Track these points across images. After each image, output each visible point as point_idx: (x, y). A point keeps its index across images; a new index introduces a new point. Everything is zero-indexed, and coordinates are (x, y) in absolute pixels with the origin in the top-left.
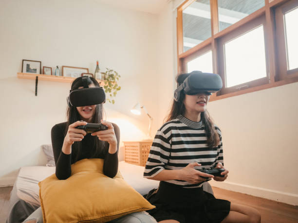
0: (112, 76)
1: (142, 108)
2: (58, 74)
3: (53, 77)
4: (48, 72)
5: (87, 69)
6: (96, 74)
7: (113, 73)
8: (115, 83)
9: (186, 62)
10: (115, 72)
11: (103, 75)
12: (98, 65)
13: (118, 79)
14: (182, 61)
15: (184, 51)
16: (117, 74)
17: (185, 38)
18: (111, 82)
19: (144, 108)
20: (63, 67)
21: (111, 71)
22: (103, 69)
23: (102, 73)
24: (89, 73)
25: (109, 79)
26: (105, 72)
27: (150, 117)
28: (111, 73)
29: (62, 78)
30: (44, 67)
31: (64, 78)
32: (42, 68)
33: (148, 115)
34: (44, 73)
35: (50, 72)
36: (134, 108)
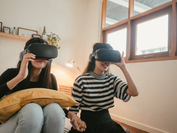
0: (54, 38)
1: (74, 62)
2: (14, 34)
3: (11, 35)
4: (7, 31)
5: (37, 32)
6: (43, 35)
7: (55, 36)
8: (56, 44)
9: (107, 34)
10: (57, 36)
11: (48, 37)
12: (44, 29)
13: (58, 40)
14: (104, 32)
15: (106, 26)
16: (58, 37)
17: (107, 18)
18: (54, 42)
19: (75, 63)
20: (19, 28)
21: (54, 34)
22: (48, 32)
23: (48, 35)
24: (38, 34)
25: (53, 41)
26: (50, 35)
27: (79, 69)
28: (54, 36)
29: (17, 37)
30: (4, 27)
31: (19, 37)
32: (3, 27)
33: (78, 68)
34: (4, 32)
35: (9, 31)
36: (69, 62)
